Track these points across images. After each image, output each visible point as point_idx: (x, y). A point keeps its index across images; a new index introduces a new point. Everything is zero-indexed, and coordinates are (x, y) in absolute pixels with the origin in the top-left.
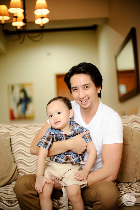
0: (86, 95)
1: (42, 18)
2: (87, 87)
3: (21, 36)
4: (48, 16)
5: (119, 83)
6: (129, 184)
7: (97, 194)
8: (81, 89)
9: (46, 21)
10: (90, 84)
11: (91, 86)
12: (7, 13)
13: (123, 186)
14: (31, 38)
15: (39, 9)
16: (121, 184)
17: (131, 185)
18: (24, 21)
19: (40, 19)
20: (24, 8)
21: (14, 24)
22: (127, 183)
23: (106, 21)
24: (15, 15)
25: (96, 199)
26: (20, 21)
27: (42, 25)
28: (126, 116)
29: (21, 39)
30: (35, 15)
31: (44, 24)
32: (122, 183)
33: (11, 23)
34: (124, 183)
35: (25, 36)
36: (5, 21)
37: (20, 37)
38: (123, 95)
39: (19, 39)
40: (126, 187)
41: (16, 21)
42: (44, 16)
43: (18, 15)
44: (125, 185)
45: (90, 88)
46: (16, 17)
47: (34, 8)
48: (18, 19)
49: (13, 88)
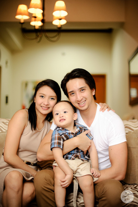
0: (83, 97)
1: (60, 19)
2: (83, 90)
3: (39, 36)
4: (66, 18)
5: (130, 87)
6: (134, 186)
7: (103, 190)
8: (78, 92)
9: (63, 22)
10: (85, 87)
11: (86, 88)
12: (27, 13)
13: (129, 187)
14: (48, 38)
15: (57, 10)
16: (127, 186)
17: (136, 187)
18: (43, 21)
19: (59, 20)
20: (43, 9)
21: (33, 23)
22: (132, 184)
23: (122, 25)
24: (34, 15)
25: (103, 195)
26: (38, 21)
27: (59, 26)
28: (135, 120)
29: (39, 39)
30: (53, 16)
31: (61, 25)
32: (127, 184)
33: (29, 23)
34: (129, 184)
35: (42, 36)
36: (25, 20)
37: (37, 36)
38: (133, 98)
39: (36, 38)
40: (131, 188)
41: (35, 21)
42: (62, 18)
43: (37, 16)
44: (131, 186)
45: (86, 90)
46: (35, 17)
47: (53, 9)
48: (37, 19)
49: (26, 85)
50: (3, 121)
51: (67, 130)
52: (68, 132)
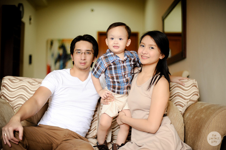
50: (28, 81)
51: (118, 57)
52: (119, 59)
